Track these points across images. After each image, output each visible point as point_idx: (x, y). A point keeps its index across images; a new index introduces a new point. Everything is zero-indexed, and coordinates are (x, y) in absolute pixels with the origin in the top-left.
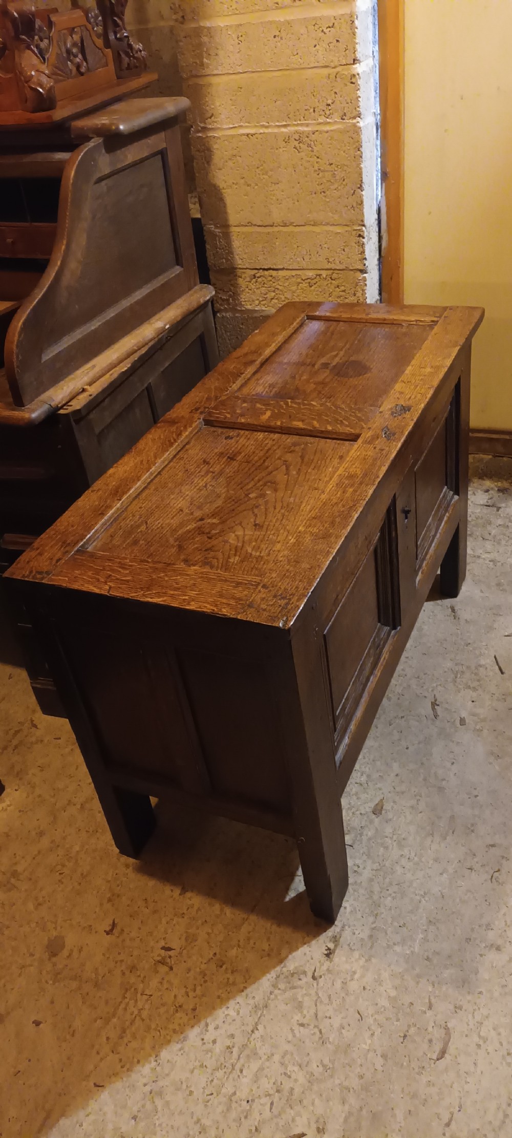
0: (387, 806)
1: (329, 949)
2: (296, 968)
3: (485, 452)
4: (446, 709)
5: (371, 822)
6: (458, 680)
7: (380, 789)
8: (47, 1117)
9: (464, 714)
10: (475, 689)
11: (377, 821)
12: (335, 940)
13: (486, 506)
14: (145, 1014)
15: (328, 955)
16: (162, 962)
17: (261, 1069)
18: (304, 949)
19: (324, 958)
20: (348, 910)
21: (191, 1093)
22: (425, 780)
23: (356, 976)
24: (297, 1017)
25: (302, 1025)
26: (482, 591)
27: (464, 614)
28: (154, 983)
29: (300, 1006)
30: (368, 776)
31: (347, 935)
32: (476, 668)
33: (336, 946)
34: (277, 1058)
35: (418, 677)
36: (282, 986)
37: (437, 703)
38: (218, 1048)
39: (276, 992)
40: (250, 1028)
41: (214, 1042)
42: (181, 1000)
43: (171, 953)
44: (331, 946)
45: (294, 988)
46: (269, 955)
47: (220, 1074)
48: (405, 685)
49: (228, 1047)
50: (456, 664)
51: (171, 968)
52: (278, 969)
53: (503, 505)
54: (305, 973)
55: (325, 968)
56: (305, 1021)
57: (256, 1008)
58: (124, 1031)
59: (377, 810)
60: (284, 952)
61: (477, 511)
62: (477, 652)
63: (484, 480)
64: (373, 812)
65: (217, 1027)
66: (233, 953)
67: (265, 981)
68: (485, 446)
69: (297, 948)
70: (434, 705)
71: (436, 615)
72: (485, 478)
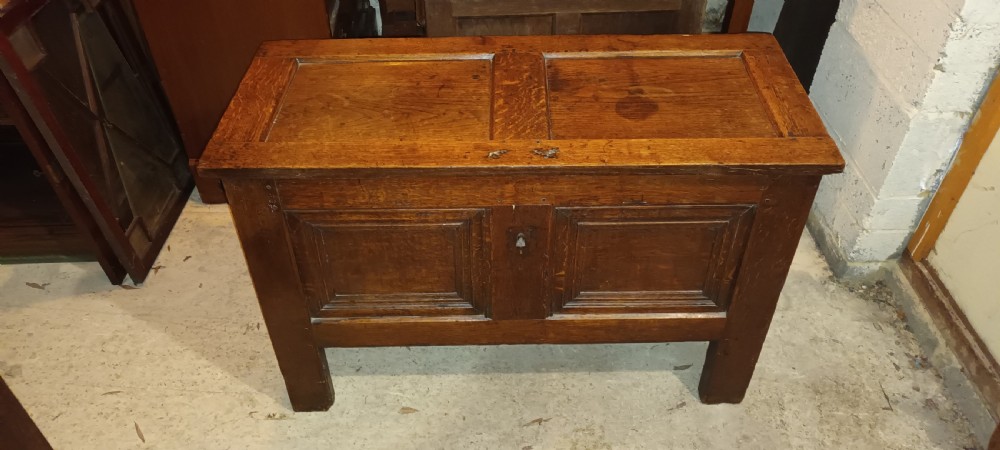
0: (411, 416)
1: (274, 416)
2: (257, 401)
4: (538, 433)
5: (393, 410)
6: (580, 433)
7: (428, 406)
8: (146, 315)
9: (536, 447)
11: (395, 413)
12: (283, 417)
14: (214, 332)
15: (269, 416)
16: (248, 327)
17: (184, 404)
18: (271, 401)
19: (266, 414)
20: (309, 418)
21: (165, 374)
22: (448, 436)
23: (256, 439)
24: (221, 413)
25: (216, 417)
26: (724, 424)
27: (678, 417)
28: (236, 329)
29: (229, 411)
30: (438, 395)
31: (288, 423)
32: (604, 444)
33: (277, 419)
34: (192, 411)
35: (569, 400)
36: (242, 397)
37: (543, 423)
38: (195, 378)
39: (237, 395)
40: (210, 390)
41: (199, 374)
42: (224, 347)
43: (256, 329)
44: (277, 416)
45: (242, 404)
47: (180, 384)
48: (555, 392)
49: (196, 383)
50: (601, 427)
51: (245, 334)
52: (255, 391)
53: (900, 412)
54: (254, 407)
55: (260, 417)
56: (219, 419)
57: (224, 388)
58: (200, 327)
59: (406, 410)
60: (267, 390)
61: (868, 388)
62: (627, 441)
63: (937, 382)
64: (403, 408)
65: (208, 372)
66: (261, 361)
67: (244, 387)
68: (964, 351)
69: (271, 397)
70: (539, 421)
71: (664, 393)
72: (942, 380)
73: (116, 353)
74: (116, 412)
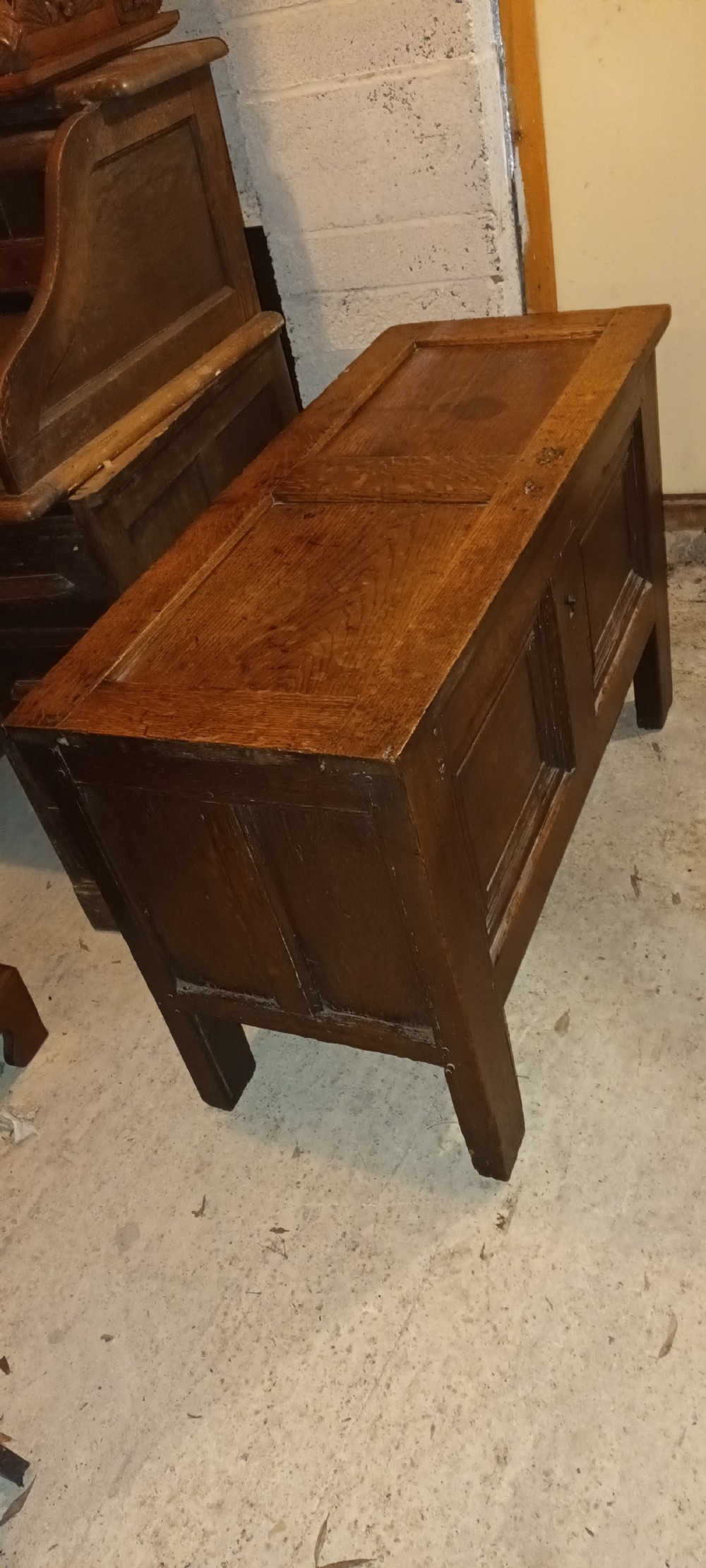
0: (574, 1020)
1: (502, 1217)
2: (457, 1245)
3: (691, 525)
4: (652, 884)
5: (554, 1043)
6: (668, 844)
7: (564, 998)
8: (127, 1462)
9: (677, 889)
10: (690, 854)
11: (561, 1041)
12: (510, 1204)
13: (697, 602)
14: (252, 1318)
15: (500, 1226)
16: (274, 1249)
17: (415, 1382)
18: (466, 1220)
19: (494, 1231)
20: (527, 1162)
21: (321, 1419)
22: (626, 981)
23: (541, 1252)
24: (462, 1311)
25: (468, 1321)
26: (696, 720)
27: (671, 754)
28: (263, 1275)
29: (465, 1295)
30: (547, 982)
31: (525, 1198)
32: (692, 824)
33: (511, 1213)
34: (437, 1366)
35: (611, 843)
36: (439, 1271)
37: (639, 876)
38: (355, 1358)
39: (432, 1278)
40: (397, 1329)
41: (349, 1350)
42: (301, 1297)
43: (284, 1236)
44: (505, 1213)
45: (454, 1272)
46: (419, 1231)
47: (358, 1391)
48: (593, 855)
49: (368, 1356)
50: (664, 822)
51: (286, 1256)
52: (432, 1247)
54: (469, 1250)
55: (497, 1243)
56: (472, 1315)
57: (404, 1302)
58: (225, 1342)
59: (562, 1025)
60: (440, 1226)
61: (685, 610)
62: (694, 804)
63: (693, 566)
64: (557, 1029)
65: (352, 1330)
66: (369, 1230)
67: (416, 1267)
68: (691, 517)
69: (457, 1219)
70: (635, 879)
71: (632, 758)
72: (694, 563)
73: (205, 1533)
74: (379, 1530)
